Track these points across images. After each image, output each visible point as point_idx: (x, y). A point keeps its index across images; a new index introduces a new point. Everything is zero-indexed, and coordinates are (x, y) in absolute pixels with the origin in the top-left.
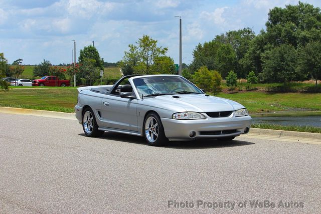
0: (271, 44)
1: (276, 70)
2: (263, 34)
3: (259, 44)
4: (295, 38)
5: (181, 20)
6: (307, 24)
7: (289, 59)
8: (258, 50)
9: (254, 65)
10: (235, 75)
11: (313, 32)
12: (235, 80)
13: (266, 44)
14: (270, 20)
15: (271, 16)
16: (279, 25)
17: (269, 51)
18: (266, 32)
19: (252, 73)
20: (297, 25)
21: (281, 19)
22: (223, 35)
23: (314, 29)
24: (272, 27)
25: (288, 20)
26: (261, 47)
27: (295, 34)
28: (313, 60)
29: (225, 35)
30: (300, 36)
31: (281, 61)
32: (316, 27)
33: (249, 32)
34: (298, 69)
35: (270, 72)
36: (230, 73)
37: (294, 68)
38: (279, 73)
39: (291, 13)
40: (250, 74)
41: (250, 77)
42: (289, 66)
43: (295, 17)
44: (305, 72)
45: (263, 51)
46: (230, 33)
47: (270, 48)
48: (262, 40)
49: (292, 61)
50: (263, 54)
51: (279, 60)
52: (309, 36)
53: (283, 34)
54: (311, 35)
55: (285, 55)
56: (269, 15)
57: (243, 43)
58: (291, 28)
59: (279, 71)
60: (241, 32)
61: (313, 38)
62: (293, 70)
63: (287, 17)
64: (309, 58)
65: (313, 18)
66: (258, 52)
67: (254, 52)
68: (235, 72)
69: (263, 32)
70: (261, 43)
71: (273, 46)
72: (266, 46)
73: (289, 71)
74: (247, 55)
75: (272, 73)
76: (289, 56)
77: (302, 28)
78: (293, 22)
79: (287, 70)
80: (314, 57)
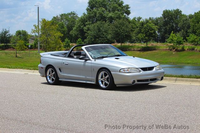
0: (90, 21)
1: (95, 37)
2: (84, 15)
3: (82, 22)
4: (105, 17)
5: (38, 7)
6: (112, 8)
7: (103, 31)
8: (82, 25)
9: (80, 35)
10: (69, 41)
11: (116, 13)
12: (69, 44)
13: (87, 21)
14: (89, 6)
15: (90, 4)
16: (95, 9)
17: (88, 26)
18: (87, 14)
19: (79, 40)
20: (106, 9)
21: (96, 6)
22: (57, 17)
23: (117, 12)
24: (90, 11)
25: (100, 6)
26: (84, 24)
27: (105, 15)
28: (119, 31)
29: (59, 16)
30: (108, 16)
31: (99, 32)
32: (118, 10)
33: (74, 14)
34: (109, 37)
35: (91, 39)
36: (66, 40)
37: (106, 36)
38: (97, 39)
39: (102, 2)
40: (78, 40)
41: (78, 42)
42: (104, 35)
43: (105, 4)
44: (114, 38)
45: (85, 26)
46: (62, 15)
47: (89, 24)
48: (84, 19)
49: (105, 32)
50: (85, 28)
51: (97, 31)
52: (114, 16)
53: (98, 15)
54: (115, 15)
55: (101, 28)
56: (88, 3)
57: (71, 21)
58: (102, 11)
59: (97, 38)
60: (69, 14)
61: (116, 17)
62: (106, 37)
63: (100, 4)
64: (116, 29)
65: (116, 5)
66: (82, 27)
67: (79, 26)
68: (69, 39)
69: (84, 14)
70: (84, 21)
71: (91, 22)
72: (87, 23)
73: (104, 38)
74: (74, 28)
75: (93, 39)
76: (103, 28)
77: (109, 11)
78: (103, 7)
79: (102, 37)
80: (119, 30)
